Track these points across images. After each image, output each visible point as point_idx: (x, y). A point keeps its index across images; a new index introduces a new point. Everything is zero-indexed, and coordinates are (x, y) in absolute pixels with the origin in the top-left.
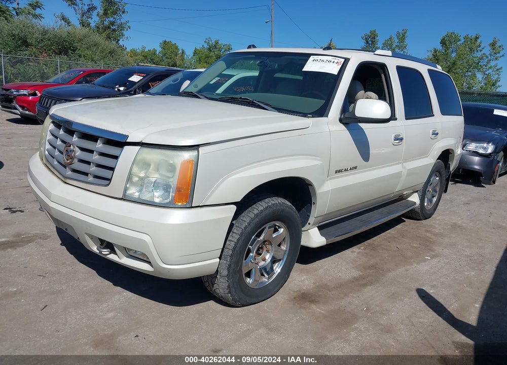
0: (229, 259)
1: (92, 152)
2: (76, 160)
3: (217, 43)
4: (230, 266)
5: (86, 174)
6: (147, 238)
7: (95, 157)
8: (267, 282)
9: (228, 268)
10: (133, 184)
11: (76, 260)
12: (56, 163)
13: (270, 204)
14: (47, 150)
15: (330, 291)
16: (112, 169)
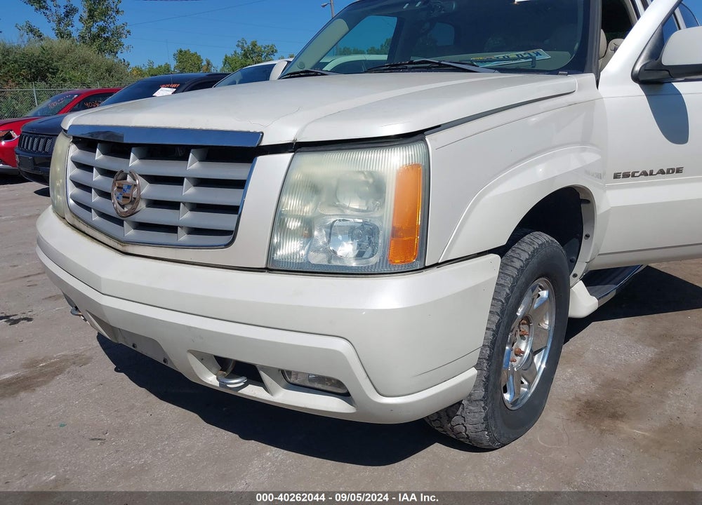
0: (485, 364)
1: (178, 181)
2: (142, 205)
3: (254, 45)
4: (487, 378)
5: (172, 229)
6: (340, 346)
7: (188, 192)
8: (527, 393)
9: (484, 384)
10: (289, 234)
11: (153, 398)
12: (95, 218)
13: (536, 246)
14: (72, 197)
15: (631, 392)
16: (235, 210)
